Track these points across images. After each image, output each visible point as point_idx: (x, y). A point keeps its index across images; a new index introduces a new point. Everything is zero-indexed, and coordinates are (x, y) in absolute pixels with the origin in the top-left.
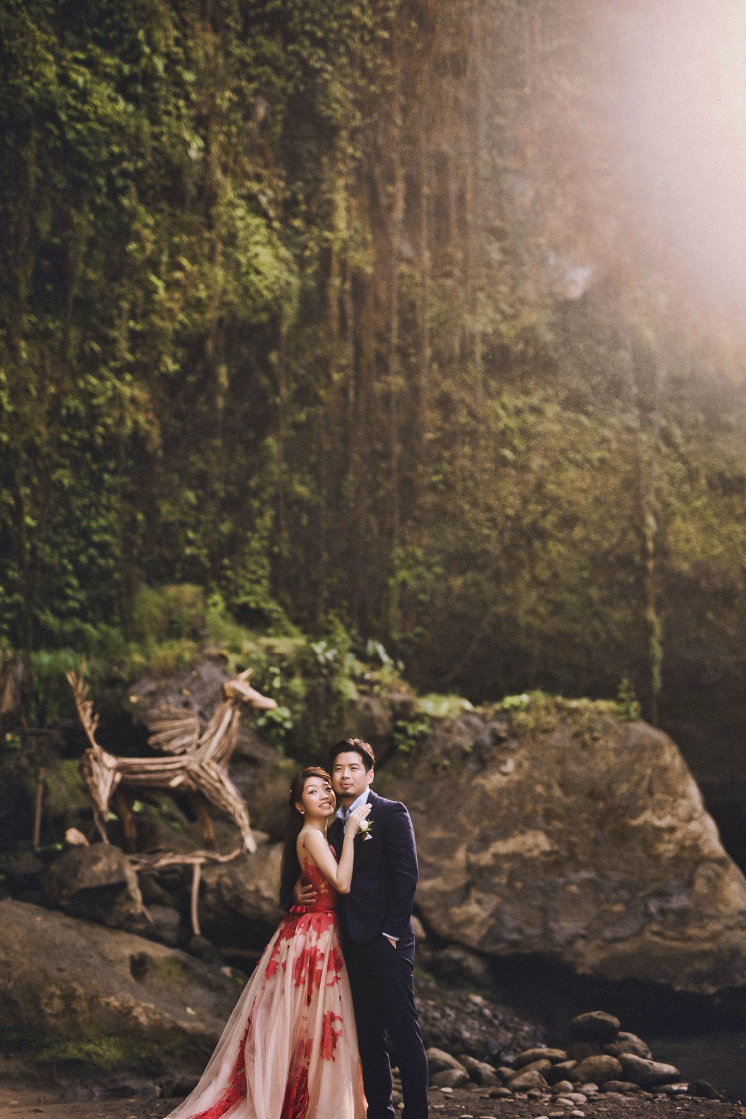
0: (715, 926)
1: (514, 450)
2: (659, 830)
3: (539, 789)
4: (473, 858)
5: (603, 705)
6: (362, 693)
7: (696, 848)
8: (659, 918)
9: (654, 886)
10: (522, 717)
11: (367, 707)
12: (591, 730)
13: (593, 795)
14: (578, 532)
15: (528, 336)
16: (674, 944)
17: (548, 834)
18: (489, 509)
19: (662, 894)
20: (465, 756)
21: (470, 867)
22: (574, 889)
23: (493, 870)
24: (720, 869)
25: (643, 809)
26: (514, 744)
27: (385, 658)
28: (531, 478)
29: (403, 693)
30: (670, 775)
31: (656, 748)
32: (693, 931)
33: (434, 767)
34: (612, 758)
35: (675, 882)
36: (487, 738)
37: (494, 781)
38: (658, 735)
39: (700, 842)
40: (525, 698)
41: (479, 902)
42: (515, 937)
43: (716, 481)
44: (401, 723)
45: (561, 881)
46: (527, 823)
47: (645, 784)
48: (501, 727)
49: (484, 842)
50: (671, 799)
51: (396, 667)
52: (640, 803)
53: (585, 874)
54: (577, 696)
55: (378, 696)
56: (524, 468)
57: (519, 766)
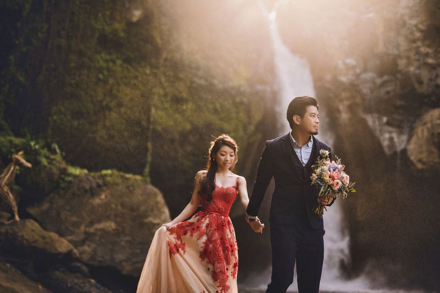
1: (103, 75)
2: (154, 224)
3: (113, 206)
4: (88, 229)
5: (138, 177)
6: (49, 163)
10: (108, 179)
11: (50, 169)
12: (133, 186)
13: (132, 209)
17: (116, 222)
20: (86, 191)
21: (86, 233)
22: (123, 243)
23: (94, 234)
25: (149, 216)
26: (105, 188)
27: (58, 151)
28: (108, 87)
29: (63, 165)
30: (159, 205)
31: (155, 195)
33: (74, 194)
34: (140, 197)
36: (94, 185)
37: (97, 201)
38: (156, 190)
40: (109, 172)
41: (89, 246)
42: (100, 259)
43: (174, 98)
44: (63, 176)
45: (118, 240)
46: (108, 218)
47: (150, 207)
48: (100, 182)
49: (92, 223)
50: (159, 213)
51: (62, 154)
52: (149, 214)
53: (128, 238)
54: (128, 172)
55: (54, 165)
56: (106, 82)
57: (106, 197)
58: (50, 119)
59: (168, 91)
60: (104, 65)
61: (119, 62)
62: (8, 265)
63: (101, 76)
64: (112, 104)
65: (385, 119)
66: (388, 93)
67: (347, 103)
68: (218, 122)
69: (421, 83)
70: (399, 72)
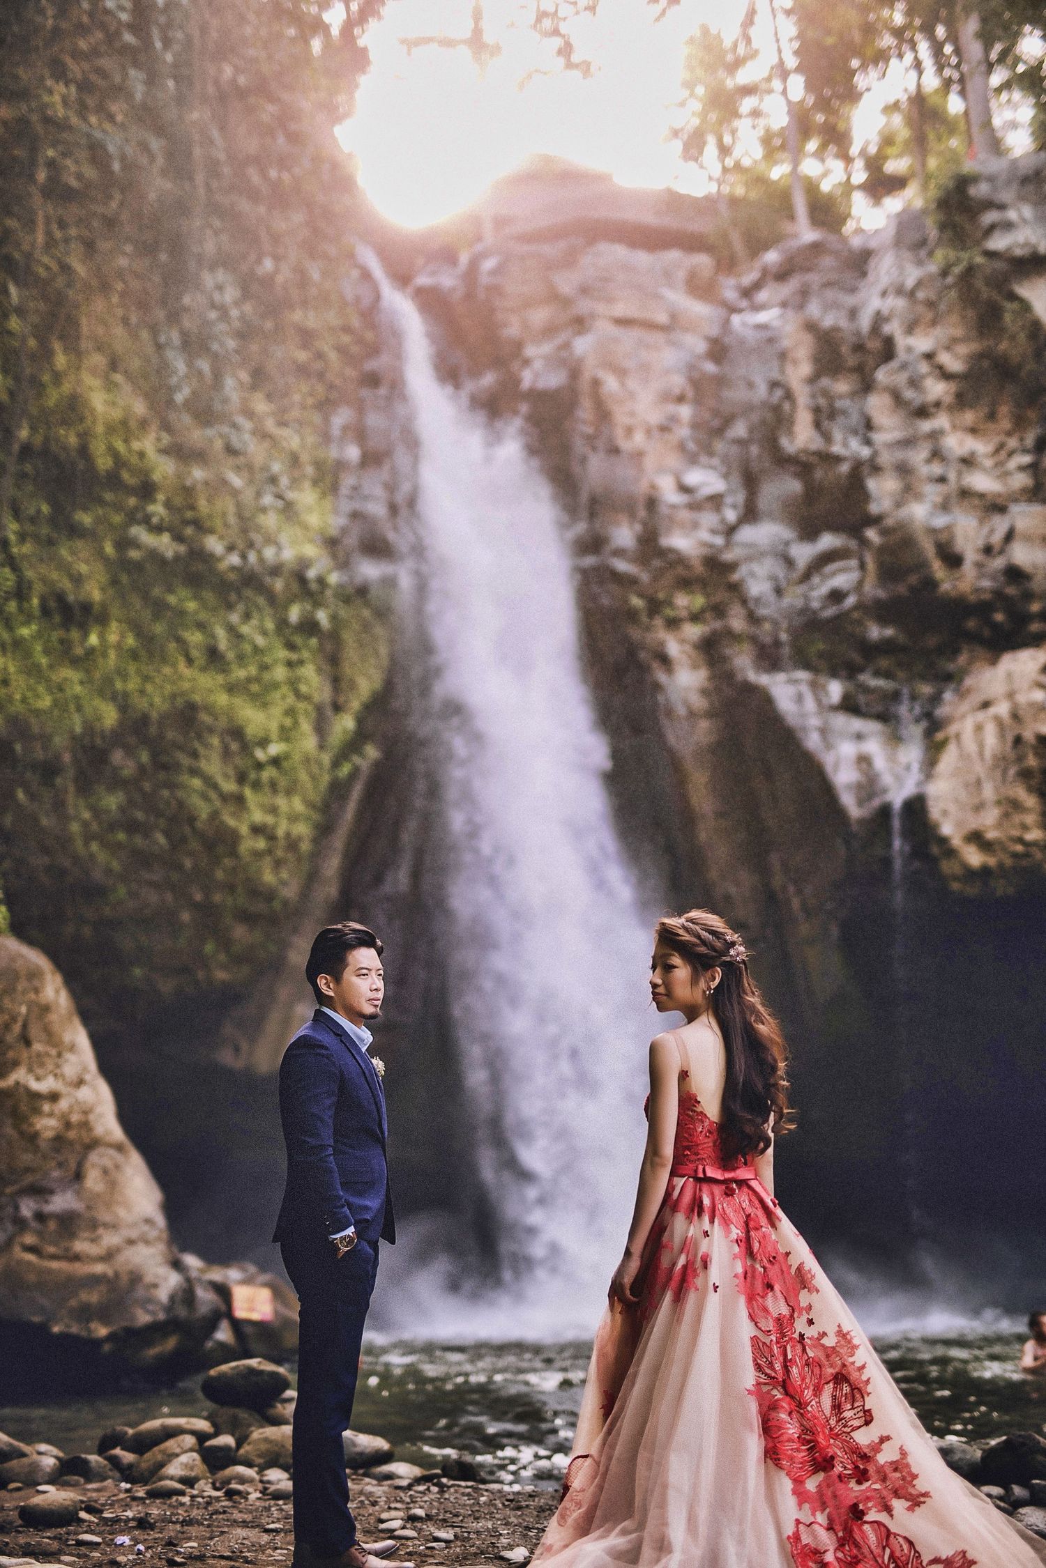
0: (110, 1239)
2: (36, 1096)
7: (85, 1125)
8: (34, 1224)
9: (29, 1179)
16: (55, 1265)
19: (40, 1191)
24: (119, 1157)
25: (16, 1064)
30: (53, 1017)
31: (34, 974)
32: (80, 1246)
35: (56, 1174)
38: (35, 958)
39: (91, 1117)
43: (52, 604)
47: (17, 1028)
50: (54, 1052)
52: (11, 1054)
59: (29, 574)
65: (835, 690)
66: (836, 596)
67: (693, 631)
68: (222, 699)
69: (953, 560)
70: (876, 520)
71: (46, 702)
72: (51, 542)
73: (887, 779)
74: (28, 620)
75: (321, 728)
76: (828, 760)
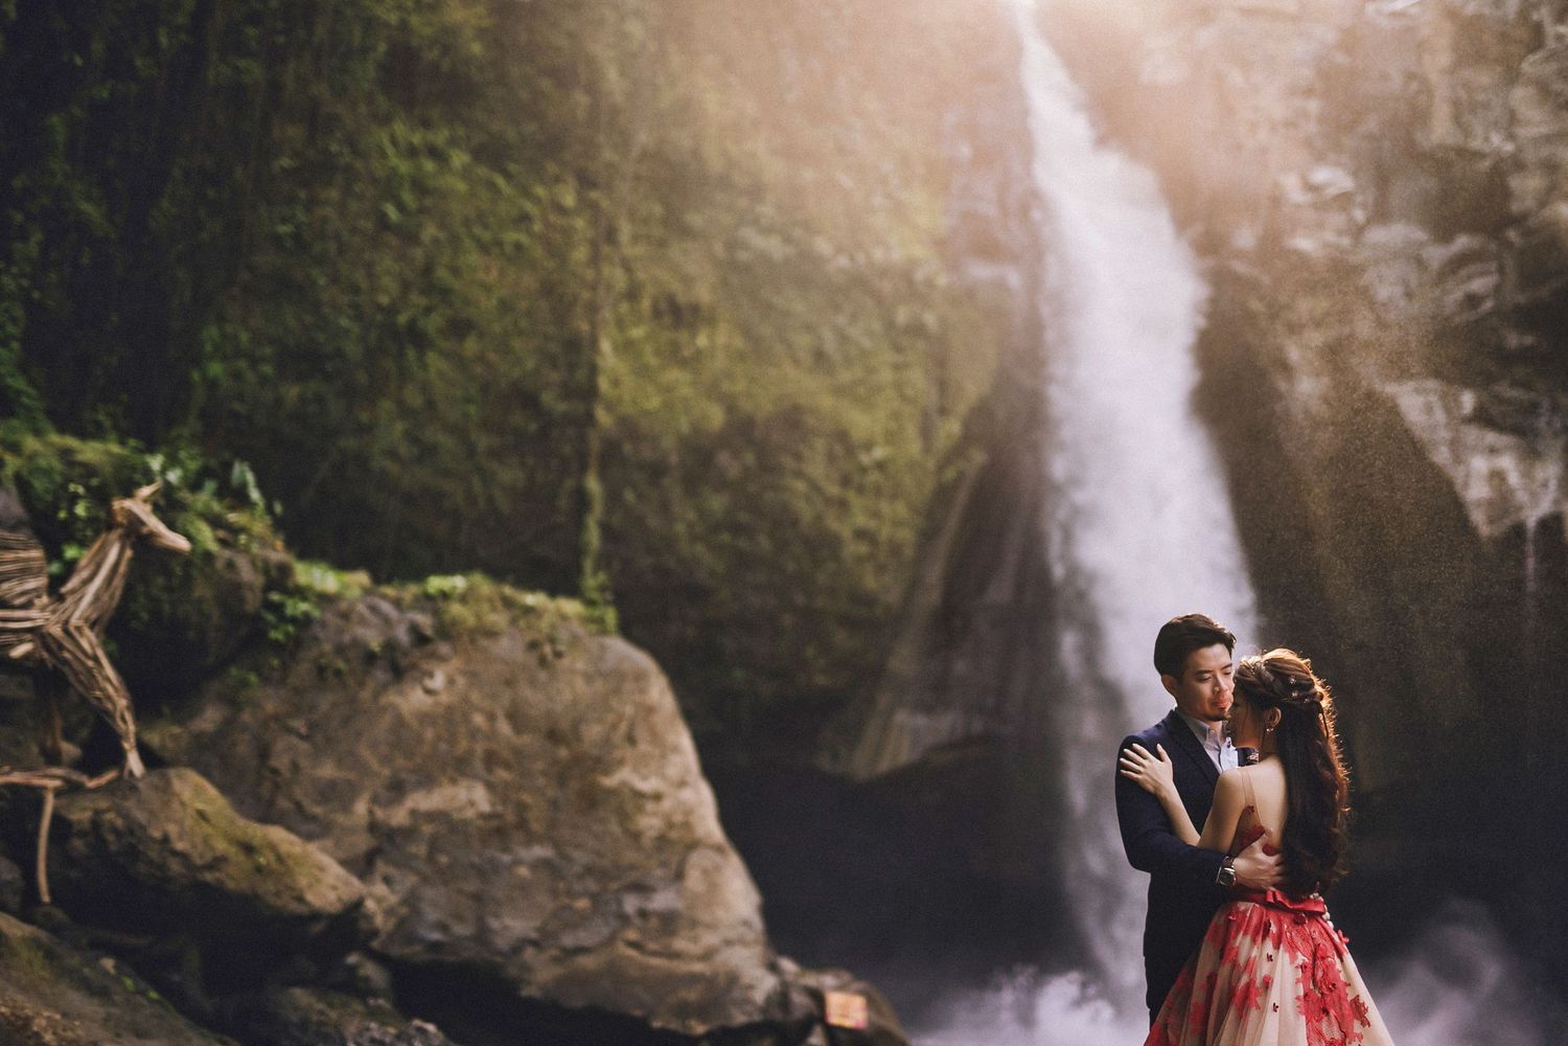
0: (709, 939)
1: (401, 207)
2: (639, 795)
3: (478, 719)
4: (380, 814)
5: (571, 607)
6: (223, 542)
7: (687, 826)
8: (637, 921)
9: (633, 876)
10: (456, 609)
11: (230, 565)
12: (552, 640)
13: (554, 736)
14: (471, 346)
15: (447, 40)
16: (656, 962)
17: (490, 786)
18: (355, 290)
19: (642, 889)
20: (370, 658)
21: (373, 827)
22: (523, 871)
23: (408, 833)
24: (717, 858)
25: (621, 762)
26: (444, 648)
27: (255, 495)
28: (418, 254)
29: (278, 553)
30: (657, 719)
31: (640, 677)
32: (680, 944)
33: (321, 670)
34: (580, 684)
35: (659, 872)
36: (402, 635)
37: (412, 700)
38: (642, 660)
39: (693, 819)
40: (458, 582)
41: (387, 880)
42: (436, 936)
43: (663, 306)
44: (275, 597)
45: (506, 858)
46: (460, 768)
47: (623, 728)
48: (424, 620)
49: (397, 789)
50: (657, 752)
51: (269, 509)
52: (617, 754)
53: (540, 851)
54: (532, 586)
55: (246, 550)
56: (410, 238)
57: (451, 682)
58: (196, 376)
59: (641, 275)
60: (404, 167)
61: (459, 158)
62: (108, 964)
63: (392, 212)
64: (433, 323)
65: (1468, 401)
66: (1472, 300)
67: (1316, 338)
68: (826, 402)
70: (1518, 221)
71: (654, 402)
72: (662, 244)
73: (1522, 496)
74: (639, 321)
75: (926, 432)
76: (1457, 474)
